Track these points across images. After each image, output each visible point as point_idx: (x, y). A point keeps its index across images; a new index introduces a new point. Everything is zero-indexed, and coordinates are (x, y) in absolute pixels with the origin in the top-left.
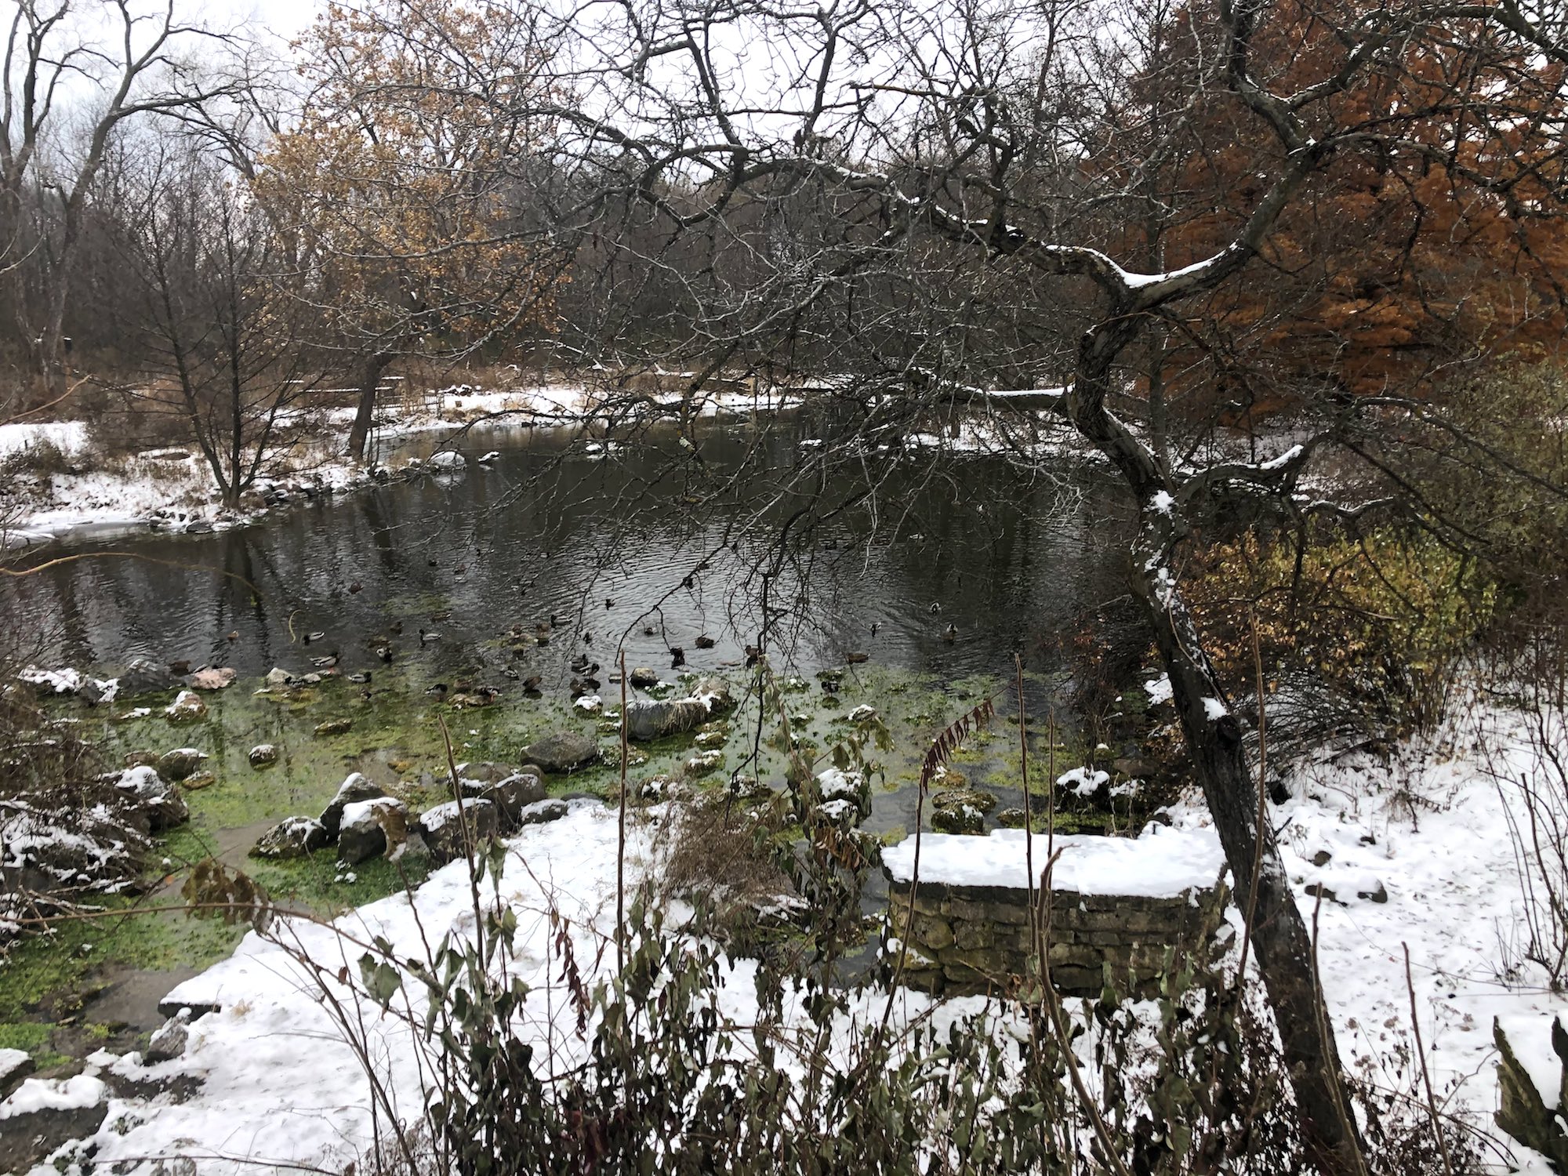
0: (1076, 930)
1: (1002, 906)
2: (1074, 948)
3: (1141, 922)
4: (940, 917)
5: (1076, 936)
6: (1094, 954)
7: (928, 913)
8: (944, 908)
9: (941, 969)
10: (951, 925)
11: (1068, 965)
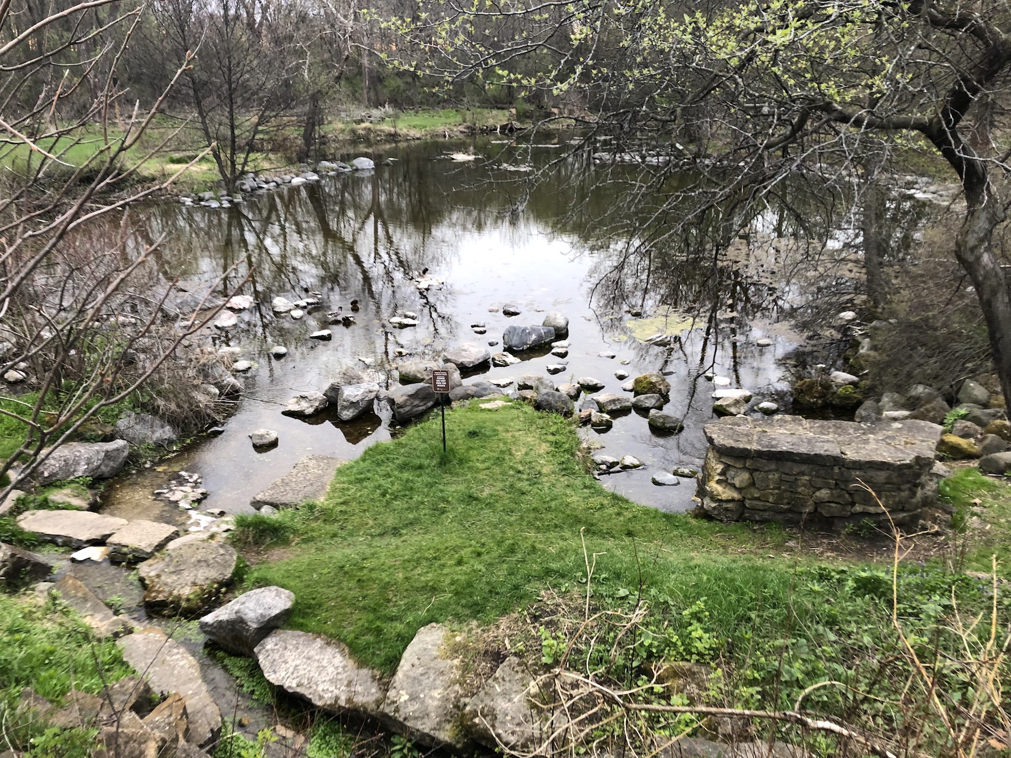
0: (836, 480)
1: (789, 464)
2: (834, 492)
3: (881, 476)
4: (745, 468)
5: (836, 484)
6: (847, 496)
7: (738, 466)
8: (748, 463)
9: (743, 501)
10: (751, 474)
11: (829, 502)
